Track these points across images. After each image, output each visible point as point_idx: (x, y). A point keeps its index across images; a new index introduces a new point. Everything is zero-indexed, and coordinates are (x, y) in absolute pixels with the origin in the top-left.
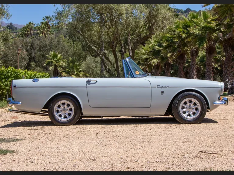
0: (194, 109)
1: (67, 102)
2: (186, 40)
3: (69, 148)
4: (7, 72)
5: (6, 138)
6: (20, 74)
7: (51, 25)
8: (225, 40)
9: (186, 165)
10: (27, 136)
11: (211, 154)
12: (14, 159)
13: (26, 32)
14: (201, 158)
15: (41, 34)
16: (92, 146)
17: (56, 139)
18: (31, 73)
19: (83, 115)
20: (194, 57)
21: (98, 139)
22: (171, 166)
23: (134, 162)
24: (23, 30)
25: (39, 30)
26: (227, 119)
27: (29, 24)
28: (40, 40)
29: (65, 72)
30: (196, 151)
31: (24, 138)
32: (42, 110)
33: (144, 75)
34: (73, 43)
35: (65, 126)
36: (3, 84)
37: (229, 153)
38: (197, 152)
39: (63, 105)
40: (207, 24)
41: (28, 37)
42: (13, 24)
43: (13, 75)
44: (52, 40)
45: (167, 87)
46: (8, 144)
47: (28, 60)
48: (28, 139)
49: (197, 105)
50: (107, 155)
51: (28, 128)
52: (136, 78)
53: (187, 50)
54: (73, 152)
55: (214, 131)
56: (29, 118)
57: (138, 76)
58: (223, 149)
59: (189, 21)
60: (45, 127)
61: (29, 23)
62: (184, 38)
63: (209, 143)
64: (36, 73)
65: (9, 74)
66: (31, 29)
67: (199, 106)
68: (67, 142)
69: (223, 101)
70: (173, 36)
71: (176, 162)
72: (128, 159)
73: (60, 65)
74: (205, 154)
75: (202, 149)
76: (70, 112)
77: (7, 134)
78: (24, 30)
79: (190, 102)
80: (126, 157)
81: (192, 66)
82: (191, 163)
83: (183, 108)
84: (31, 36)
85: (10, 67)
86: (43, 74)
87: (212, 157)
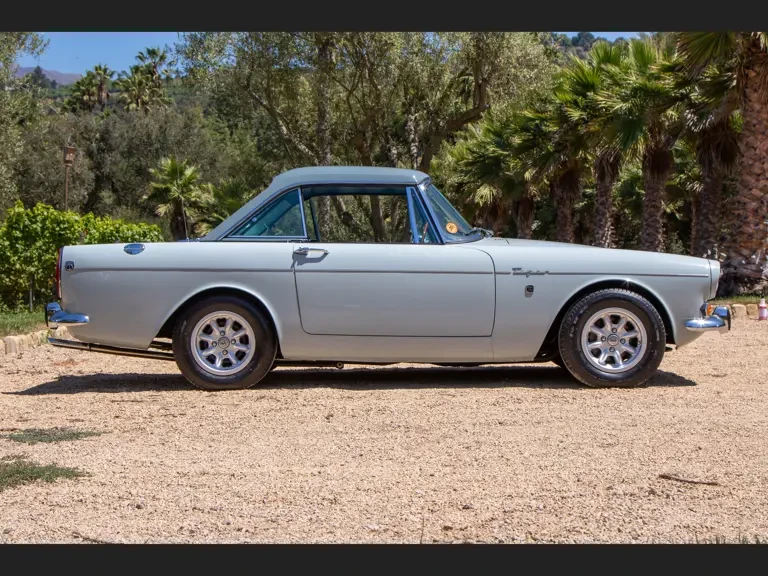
0: (627, 342)
1: (231, 317)
2: (582, 130)
3: (250, 462)
4: (30, 221)
5: (46, 427)
6: (73, 226)
7: (163, 77)
8: (704, 132)
9: (627, 520)
10: (111, 422)
11: (696, 483)
12: (81, 497)
13: (86, 98)
14: (668, 496)
15: (131, 103)
16: (318, 457)
17: (204, 434)
18: (107, 224)
19: (282, 357)
20: (608, 180)
21: (337, 432)
22: (581, 525)
23: (461, 507)
24: (74, 91)
25: (127, 90)
26: (725, 375)
27: (94, 72)
28: (128, 121)
29: (208, 222)
30: (649, 476)
31: (100, 427)
32: (154, 342)
33: (473, 236)
34: (231, 134)
35: (225, 390)
36: (20, 257)
37: (752, 482)
38: (654, 478)
39: (221, 326)
40: (649, 79)
41: (91, 111)
42: (43, 72)
43: (47, 228)
44: (166, 123)
45: (543, 274)
46: (53, 447)
47: (93, 184)
48: (116, 431)
49: (637, 328)
50: (371, 486)
51: (109, 396)
52: (447, 243)
53: (585, 160)
54: (261, 474)
55: (692, 410)
56: (107, 365)
57: (455, 238)
58: (729, 470)
59: (593, 70)
60: (164, 393)
61: (96, 69)
62: (577, 124)
63: (682, 448)
64: (121, 225)
65: (38, 226)
66: (100, 89)
67: (641, 332)
68: (238, 443)
69: (715, 318)
70: (543, 116)
71: (594, 509)
72: (442, 499)
73: (193, 199)
74: (679, 484)
75: (665, 470)
76: (243, 348)
77: (45, 415)
78: (78, 90)
79: (615, 319)
80: (432, 493)
81: (601, 208)
82: (640, 511)
83: (592, 338)
84: (102, 110)
85: (40, 205)
86: (140, 227)
87: (701, 494)
